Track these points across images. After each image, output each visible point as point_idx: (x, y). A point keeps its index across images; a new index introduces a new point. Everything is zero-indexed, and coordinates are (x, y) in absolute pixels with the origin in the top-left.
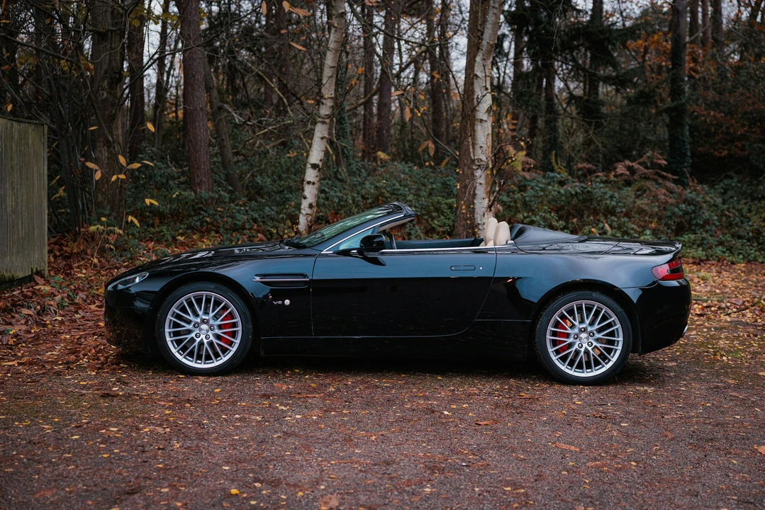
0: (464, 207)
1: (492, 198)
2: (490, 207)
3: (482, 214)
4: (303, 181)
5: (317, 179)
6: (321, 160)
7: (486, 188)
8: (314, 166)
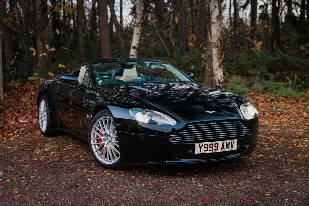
0: (207, 66)
1: (221, 62)
2: (220, 66)
3: (216, 69)
4: (129, 55)
5: (136, 54)
6: (137, 45)
7: (217, 57)
8: (134, 48)
